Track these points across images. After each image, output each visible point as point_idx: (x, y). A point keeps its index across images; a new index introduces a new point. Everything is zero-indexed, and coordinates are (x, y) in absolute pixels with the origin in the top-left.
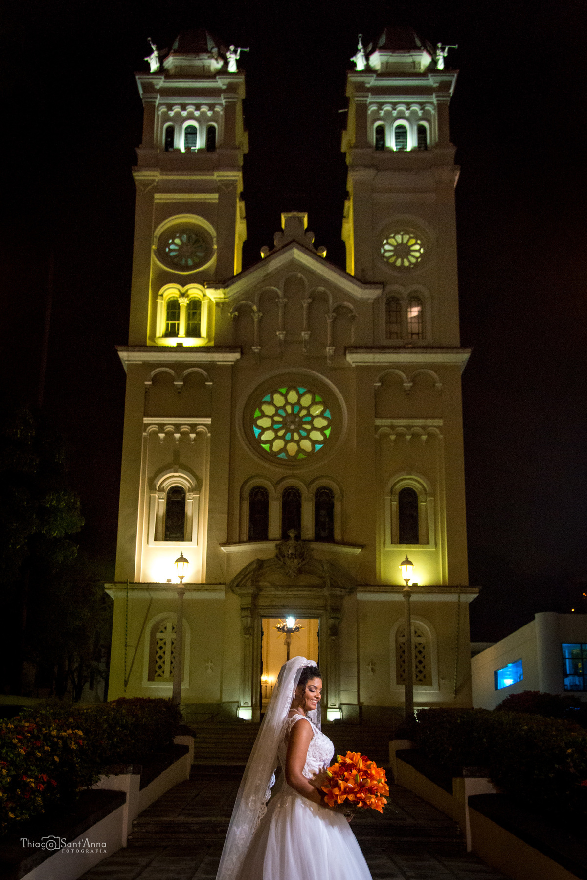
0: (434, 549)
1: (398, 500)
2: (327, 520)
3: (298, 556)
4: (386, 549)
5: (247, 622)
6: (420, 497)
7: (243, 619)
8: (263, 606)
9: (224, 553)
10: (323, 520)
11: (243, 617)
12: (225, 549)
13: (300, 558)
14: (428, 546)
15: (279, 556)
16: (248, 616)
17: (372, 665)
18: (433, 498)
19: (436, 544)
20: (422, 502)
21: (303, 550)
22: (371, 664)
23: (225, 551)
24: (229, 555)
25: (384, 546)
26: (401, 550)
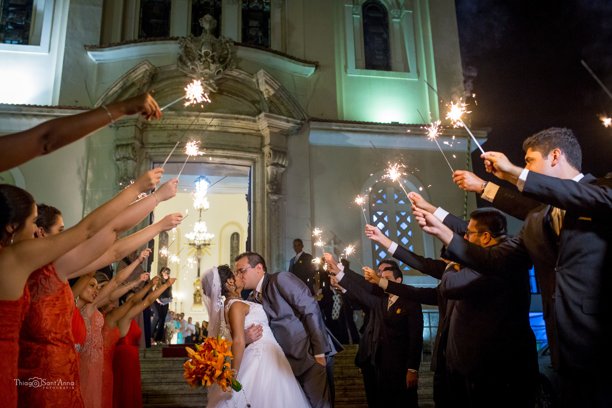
0: (417, 80)
1: (361, 13)
2: (260, 34)
3: (216, 59)
4: (349, 75)
5: (126, 170)
6: (392, 12)
7: (118, 162)
8: (155, 144)
9: (94, 64)
10: (254, 34)
11: (117, 160)
12: (94, 56)
13: (221, 63)
14: (407, 74)
15: (184, 58)
16: (128, 159)
17: (335, 243)
18: (411, 12)
19: (419, 73)
20: (394, 18)
21: (226, 52)
22: (332, 242)
23: (94, 59)
24: (100, 67)
25: (346, 71)
26: (369, 78)
